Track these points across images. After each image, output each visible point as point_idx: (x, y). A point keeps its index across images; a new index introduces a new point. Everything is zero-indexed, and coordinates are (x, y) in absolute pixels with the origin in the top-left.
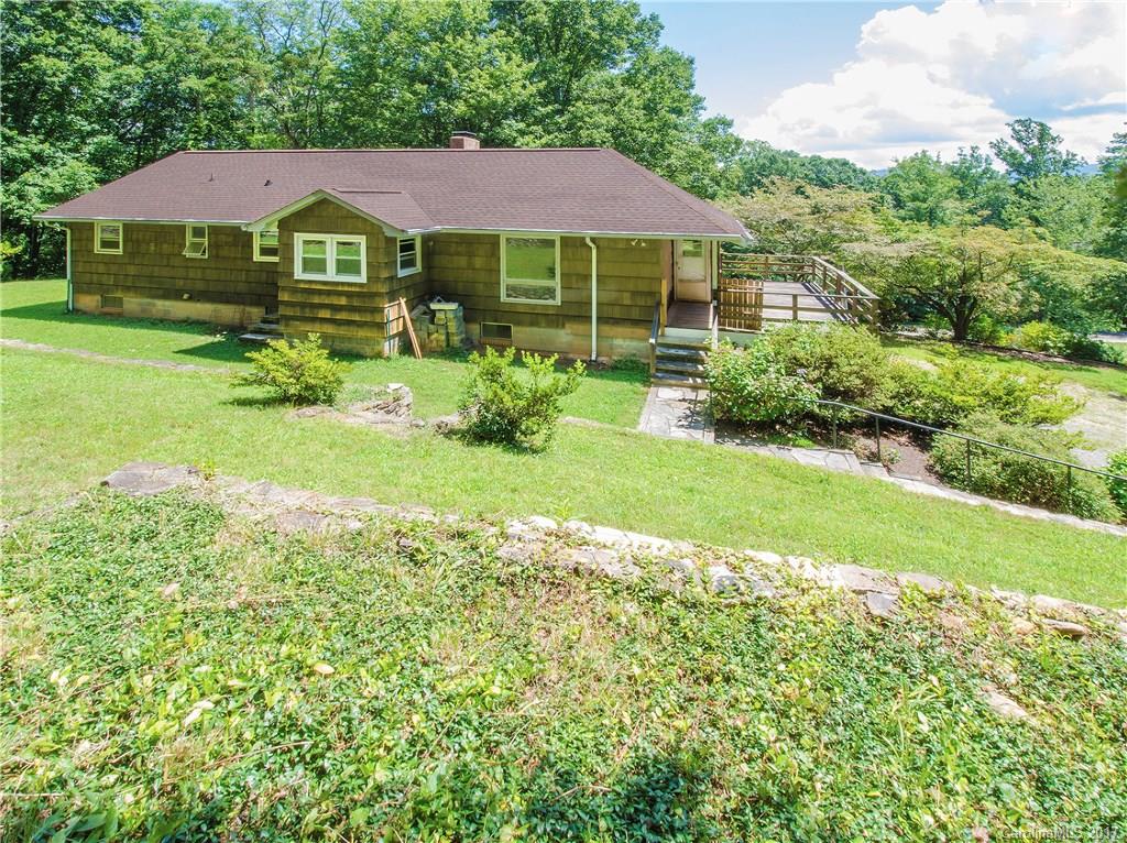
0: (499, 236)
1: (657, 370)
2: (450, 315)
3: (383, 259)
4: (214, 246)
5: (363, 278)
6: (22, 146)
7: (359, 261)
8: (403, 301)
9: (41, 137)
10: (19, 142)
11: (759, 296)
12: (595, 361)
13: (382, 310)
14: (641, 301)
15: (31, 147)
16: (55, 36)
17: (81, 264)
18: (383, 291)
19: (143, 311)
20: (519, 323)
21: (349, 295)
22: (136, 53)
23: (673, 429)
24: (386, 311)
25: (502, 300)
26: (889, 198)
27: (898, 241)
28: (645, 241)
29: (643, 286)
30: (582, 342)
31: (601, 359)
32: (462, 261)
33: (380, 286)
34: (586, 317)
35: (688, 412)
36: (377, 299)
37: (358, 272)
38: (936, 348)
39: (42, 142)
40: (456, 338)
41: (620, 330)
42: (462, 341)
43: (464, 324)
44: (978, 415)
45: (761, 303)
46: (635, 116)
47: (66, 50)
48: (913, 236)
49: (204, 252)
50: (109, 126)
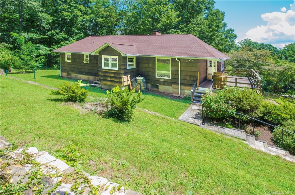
0: (155, 58)
1: (194, 100)
2: (141, 81)
3: (122, 63)
4: (90, 60)
5: (117, 69)
6: (61, 35)
7: (117, 64)
8: (129, 76)
9: (65, 33)
10: (60, 34)
11: (226, 78)
12: (179, 97)
13: (122, 78)
14: (192, 79)
15: (63, 35)
16: (68, 7)
17: (63, 64)
18: (122, 72)
19: (76, 77)
20: (160, 84)
21: (114, 73)
22: (88, 12)
23: (190, 118)
24: (123, 78)
25: (156, 77)
26: (283, 56)
27: (279, 66)
28: (193, 60)
29: (193, 74)
30: (176, 91)
31: (181, 96)
32: (146, 65)
33: (121, 71)
34: (177, 83)
35: (198, 114)
36: (121, 75)
37: (116, 67)
38: (290, 100)
39: (65, 34)
40: (143, 88)
41: (186, 87)
42: (145, 89)
43: (145, 83)
44: (289, 121)
45: (226, 81)
46: (205, 27)
47: (70, 10)
48: (283, 64)
49: (88, 61)
50: (82, 32)
